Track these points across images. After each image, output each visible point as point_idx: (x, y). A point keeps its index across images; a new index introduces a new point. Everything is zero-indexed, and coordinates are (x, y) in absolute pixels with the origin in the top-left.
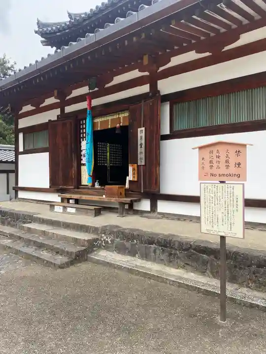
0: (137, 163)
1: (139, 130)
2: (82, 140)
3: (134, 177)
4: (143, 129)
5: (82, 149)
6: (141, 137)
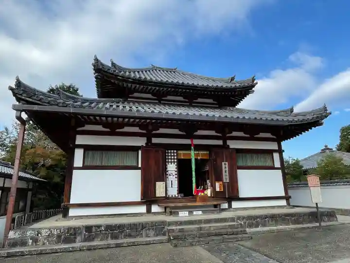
1: (223, 163)
2: (167, 163)
3: (220, 189)
4: (227, 163)
5: (168, 169)
6: (225, 167)
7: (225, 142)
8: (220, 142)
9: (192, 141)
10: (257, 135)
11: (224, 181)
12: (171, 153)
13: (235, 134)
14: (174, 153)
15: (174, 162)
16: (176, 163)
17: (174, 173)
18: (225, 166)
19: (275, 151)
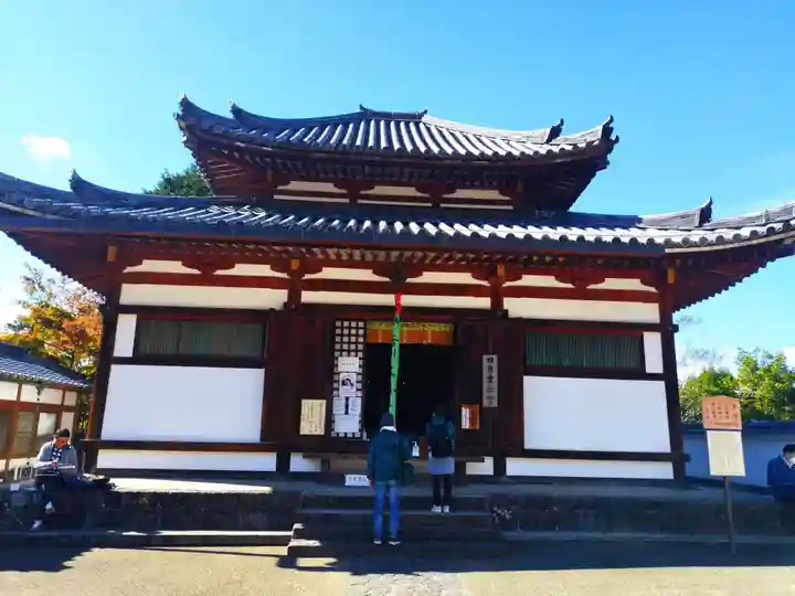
0: (481, 403)
1: (485, 357)
2: (337, 354)
3: (472, 423)
4: (495, 357)
5: (339, 370)
6: (490, 368)
7: (497, 303)
8: (484, 303)
9: (398, 299)
10: (596, 283)
11: (486, 403)
12: (350, 328)
13: (529, 280)
14: (357, 328)
15: (356, 351)
16: (360, 354)
17: (354, 378)
18: (490, 366)
19: (651, 327)
